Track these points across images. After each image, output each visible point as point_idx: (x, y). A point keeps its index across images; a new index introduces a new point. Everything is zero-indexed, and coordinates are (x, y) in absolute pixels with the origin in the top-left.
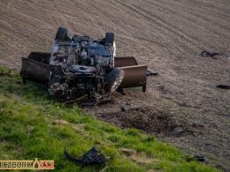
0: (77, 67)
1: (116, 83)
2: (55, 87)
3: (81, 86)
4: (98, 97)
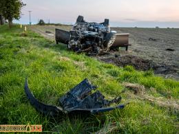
0: (87, 32)
1: (110, 42)
2: (72, 43)
3: (88, 43)
4: (99, 50)
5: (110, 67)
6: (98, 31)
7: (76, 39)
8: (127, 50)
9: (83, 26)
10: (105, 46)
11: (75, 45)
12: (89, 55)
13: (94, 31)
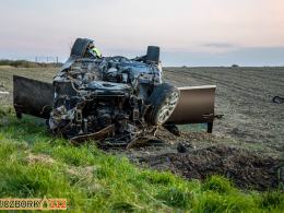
0: (99, 83)
1: (165, 109)
3: (104, 113)
4: (134, 132)
5: (165, 182)
6: (129, 81)
7: (71, 104)
8: (210, 130)
9: (90, 66)
10: (151, 121)
11: (67, 121)
12: (106, 148)
13: (119, 79)
